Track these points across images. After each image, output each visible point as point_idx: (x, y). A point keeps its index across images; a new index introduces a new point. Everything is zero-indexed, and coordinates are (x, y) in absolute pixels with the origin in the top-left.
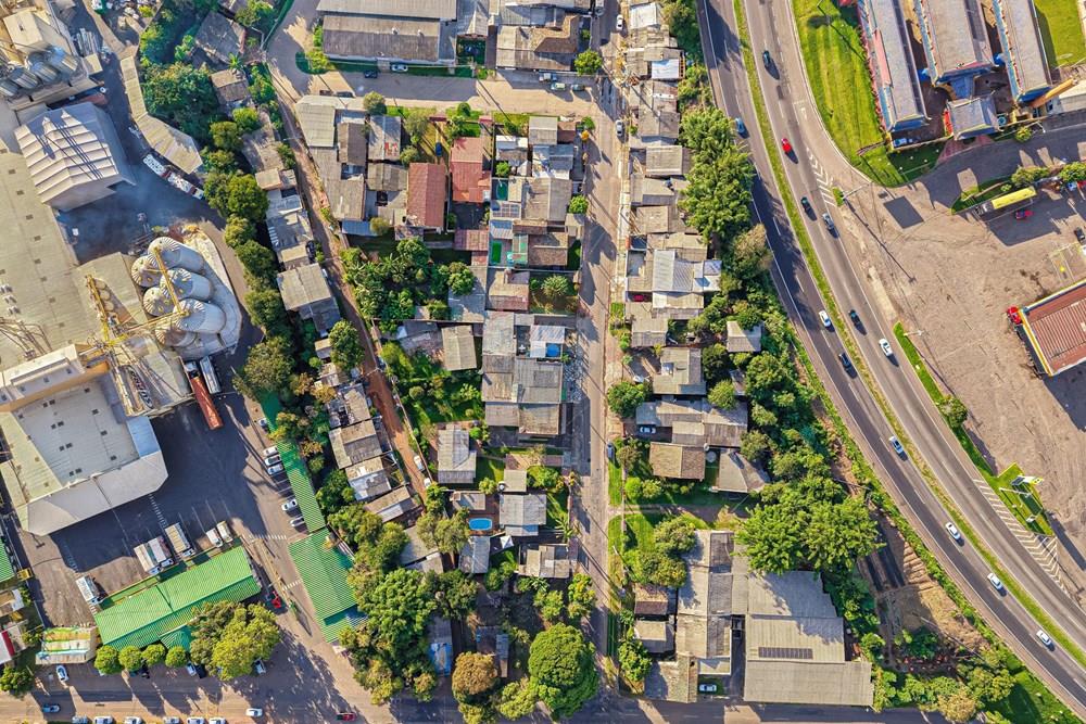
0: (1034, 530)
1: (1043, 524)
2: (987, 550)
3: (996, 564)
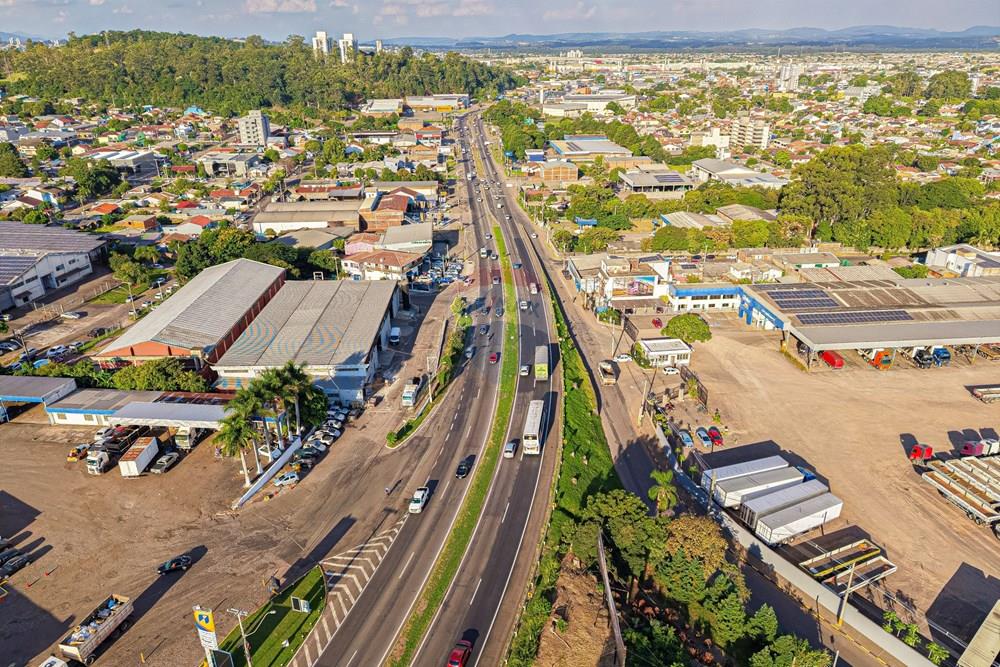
0: (323, 594)
1: (306, 586)
2: (404, 640)
3: (420, 613)
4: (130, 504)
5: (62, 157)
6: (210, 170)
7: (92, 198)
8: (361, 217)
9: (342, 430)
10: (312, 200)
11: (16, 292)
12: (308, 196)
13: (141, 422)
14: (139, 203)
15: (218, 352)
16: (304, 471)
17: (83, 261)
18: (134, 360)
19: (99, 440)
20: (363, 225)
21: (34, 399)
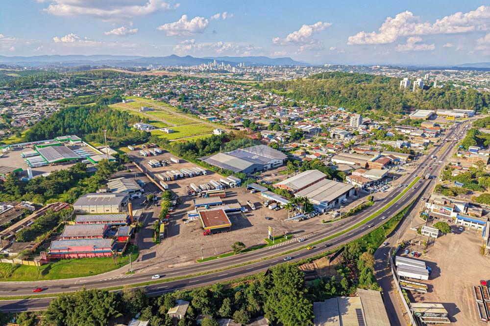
0: (291, 238)
1: (289, 236)
4: (268, 214)
5: (292, 124)
6: (331, 136)
7: (294, 141)
8: (367, 163)
9: (314, 216)
10: (358, 154)
11: (265, 166)
12: (357, 152)
13: (276, 200)
14: (304, 145)
15: (296, 191)
16: (300, 221)
17: (281, 161)
18: (281, 188)
19: (268, 201)
20: (367, 166)
21: (259, 190)
